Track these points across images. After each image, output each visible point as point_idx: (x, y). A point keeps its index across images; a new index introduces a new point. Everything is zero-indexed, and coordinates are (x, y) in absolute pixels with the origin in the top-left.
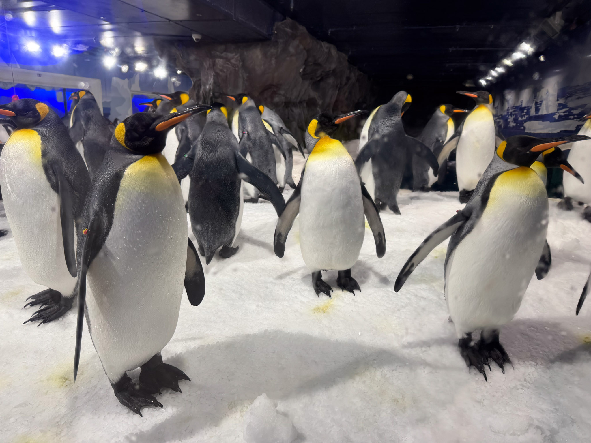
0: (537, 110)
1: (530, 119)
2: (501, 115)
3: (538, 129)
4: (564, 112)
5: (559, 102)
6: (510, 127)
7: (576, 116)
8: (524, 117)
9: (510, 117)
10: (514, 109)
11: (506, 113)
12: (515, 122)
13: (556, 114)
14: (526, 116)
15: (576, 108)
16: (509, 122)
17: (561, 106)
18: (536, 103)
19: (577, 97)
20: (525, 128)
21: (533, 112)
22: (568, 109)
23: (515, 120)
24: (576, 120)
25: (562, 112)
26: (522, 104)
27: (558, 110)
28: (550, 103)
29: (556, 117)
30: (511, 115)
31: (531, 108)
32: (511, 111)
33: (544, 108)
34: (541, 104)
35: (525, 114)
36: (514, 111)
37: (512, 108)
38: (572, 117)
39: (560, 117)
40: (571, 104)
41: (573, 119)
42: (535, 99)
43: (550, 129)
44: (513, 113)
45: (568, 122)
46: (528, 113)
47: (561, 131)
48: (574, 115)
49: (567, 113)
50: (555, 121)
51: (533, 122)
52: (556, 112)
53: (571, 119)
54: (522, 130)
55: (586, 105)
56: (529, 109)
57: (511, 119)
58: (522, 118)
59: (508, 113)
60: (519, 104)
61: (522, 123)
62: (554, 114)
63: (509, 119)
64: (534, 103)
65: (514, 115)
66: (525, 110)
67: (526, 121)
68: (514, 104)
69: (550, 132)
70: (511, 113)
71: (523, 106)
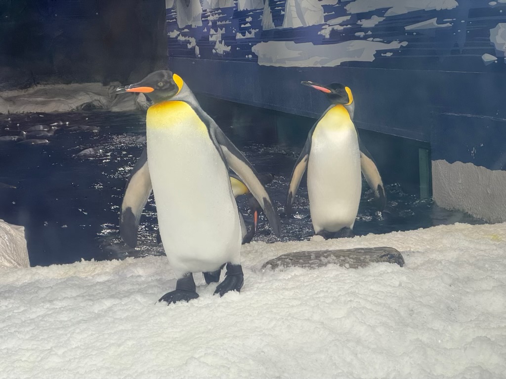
0: (278, 18)
1: (265, 36)
2: (189, 27)
3: (290, 59)
4: (341, 25)
5: (324, 2)
6: (217, 53)
7: (370, 33)
8: (250, 33)
9: (212, 31)
10: (219, 14)
11: (200, 24)
12: (227, 44)
13: (323, 27)
14: (253, 31)
15: (367, 16)
16: (215, 43)
17: (330, 12)
18: (272, 4)
20: (255, 57)
21: (267, 22)
22: (349, 17)
23: (228, 39)
24: (373, 41)
25: (337, 23)
26: (236, 4)
27: (327, 18)
28: (304, 4)
29: (326, 32)
30: (215, 26)
31: (262, 13)
32: (211, 18)
33: (294, 14)
34: (283, 5)
35: (248, 25)
36: (220, 19)
37: (213, 12)
38: (362, 34)
39: (333, 33)
40: (354, 8)
41: (365, 38)
43: (318, 59)
44: (219, 23)
45: (354, 45)
46: (256, 24)
47: (343, 64)
48: (365, 30)
49: (349, 26)
50: (325, 42)
51: (272, 44)
52: (323, 22)
53: (359, 38)
54: (248, 60)
55: (387, 9)
56: (257, 15)
57: (215, 36)
58: (244, 34)
59: (205, 22)
60: (230, 4)
61: (246, 47)
62: (319, 27)
63: (212, 35)
65: (221, 27)
66: (248, 16)
67: (255, 41)
68: (218, 3)
69: (319, 66)
70: (214, 22)
71: (242, 8)
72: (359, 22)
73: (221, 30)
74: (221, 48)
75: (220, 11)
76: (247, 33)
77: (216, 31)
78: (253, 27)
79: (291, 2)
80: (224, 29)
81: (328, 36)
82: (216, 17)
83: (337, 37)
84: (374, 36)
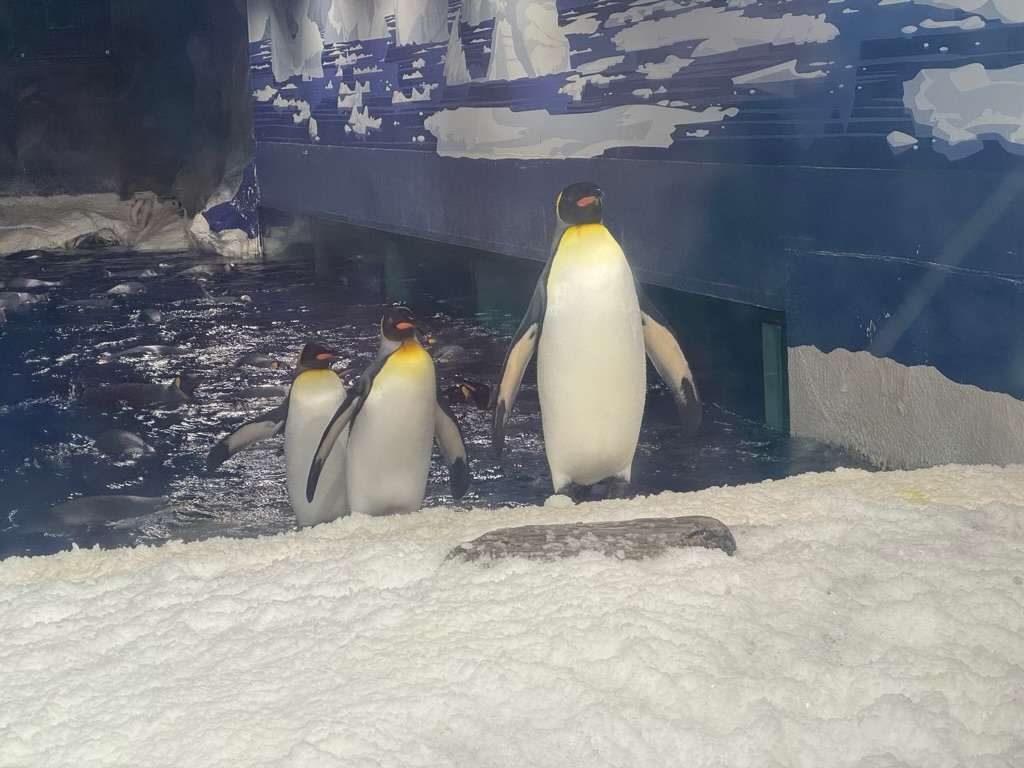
0: (478, 59)
1: (451, 98)
2: (296, 80)
3: (502, 144)
4: (604, 74)
5: (571, 29)
6: (353, 133)
8: (421, 91)
9: (344, 88)
10: (358, 53)
11: (319, 73)
12: (373, 114)
13: (569, 79)
14: (427, 88)
15: (657, 56)
16: (349, 112)
17: (583, 49)
18: (466, 32)
19: (649, 11)
20: (432, 140)
21: (456, 69)
22: (620, 59)
23: (375, 103)
24: (668, 106)
25: (596, 71)
26: (393, 33)
27: (576, 61)
28: (529, 33)
29: (574, 89)
30: (349, 78)
31: (444, 51)
32: (341, 61)
33: (511, 53)
34: (488, 35)
35: (417, 75)
36: (360, 64)
37: (347, 47)
38: (646, 93)
39: (590, 90)
40: (630, 41)
41: (653, 100)
42: (457, 14)
43: (558, 142)
44: (357, 72)
45: (632, 114)
46: (433, 72)
47: (609, 153)
48: (654, 85)
49: (621, 77)
50: (572, 108)
51: (465, 112)
52: (569, 69)
53: (640, 101)
54: (417, 145)
55: (696, 43)
56: (435, 55)
57: (350, 99)
58: (408, 94)
59: (330, 70)
60: (380, 32)
61: (414, 117)
62: (561, 79)
63: (343, 97)
64: (455, 29)
65: (362, 79)
66: (417, 58)
67: (430, 108)
68: (355, 31)
69: (561, 156)
70: (348, 70)
71: (404, 39)
72: (641, 69)
73: (363, 85)
74: (362, 122)
75: (359, 47)
76: (414, 90)
77: (352, 87)
78: (428, 79)
79: (503, 28)
80: (368, 83)
81: (578, 97)
82: (352, 59)
83: (596, 99)
84: (671, 97)
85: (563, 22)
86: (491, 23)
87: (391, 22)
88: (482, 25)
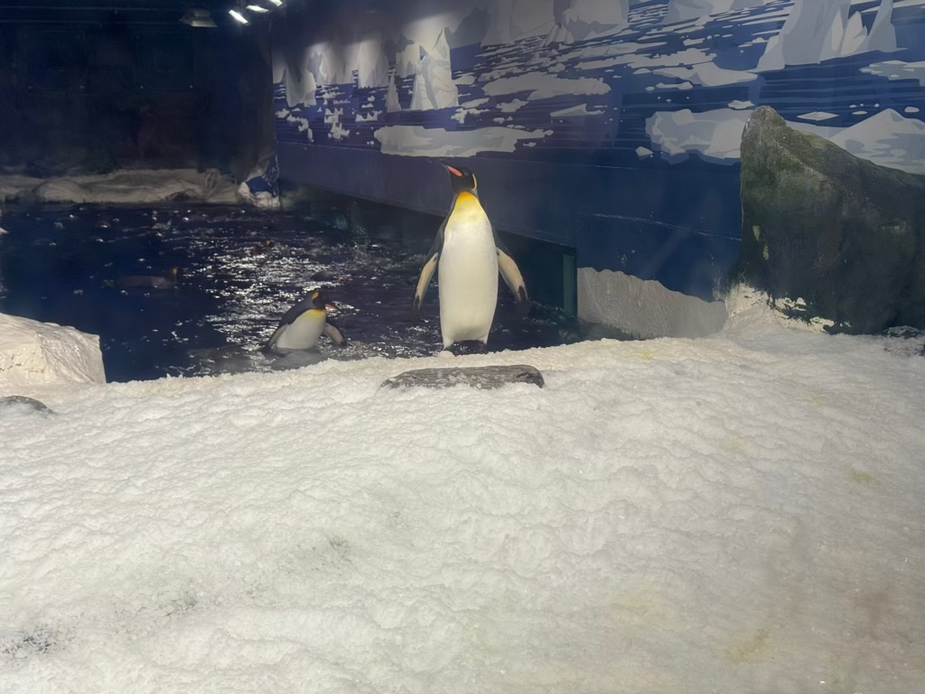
0: (405, 98)
1: (389, 119)
2: (300, 106)
3: (418, 148)
4: (478, 108)
5: (458, 81)
6: (333, 138)
7: (510, 119)
8: (372, 115)
9: (328, 112)
10: (336, 91)
11: (314, 102)
12: (345, 128)
13: (458, 110)
14: (376, 113)
15: (508, 99)
16: (331, 125)
17: (466, 93)
18: (399, 81)
19: (504, 72)
20: (378, 144)
21: (393, 103)
22: (486, 100)
23: (346, 121)
24: (513, 128)
25: (473, 107)
26: (356, 80)
27: (461, 101)
28: (435, 83)
29: (460, 117)
30: (331, 106)
31: (386, 92)
32: (326, 96)
33: (424, 94)
34: (411, 84)
35: (370, 105)
36: (338, 98)
37: (330, 88)
38: (501, 120)
39: (469, 117)
40: (492, 90)
41: (505, 124)
42: (394, 70)
43: (450, 148)
44: (336, 102)
45: (492, 133)
46: (380, 104)
47: (479, 154)
48: (505, 115)
49: (487, 110)
50: (459, 128)
51: (397, 128)
52: (457, 105)
53: (498, 124)
54: (370, 147)
55: (530, 92)
56: (380, 94)
57: (332, 118)
58: (365, 116)
59: (320, 101)
60: (349, 80)
61: (368, 130)
62: (453, 110)
63: (327, 117)
64: (393, 79)
65: (339, 107)
66: (370, 96)
67: (377, 125)
68: (334, 79)
69: (452, 156)
70: (330, 101)
71: (363, 84)
72: (498, 106)
73: (339, 110)
74: (338, 132)
75: (337, 88)
76: (369, 115)
77: (333, 111)
78: (376, 108)
79: (420, 80)
80: (342, 109)
81: (462, 121)
82: (333, 95)
83: (472, 123)
84: (515, 123)
85: (454, 77)
86: (413, 77)
87: (355, 74)
88: (408, 78)
